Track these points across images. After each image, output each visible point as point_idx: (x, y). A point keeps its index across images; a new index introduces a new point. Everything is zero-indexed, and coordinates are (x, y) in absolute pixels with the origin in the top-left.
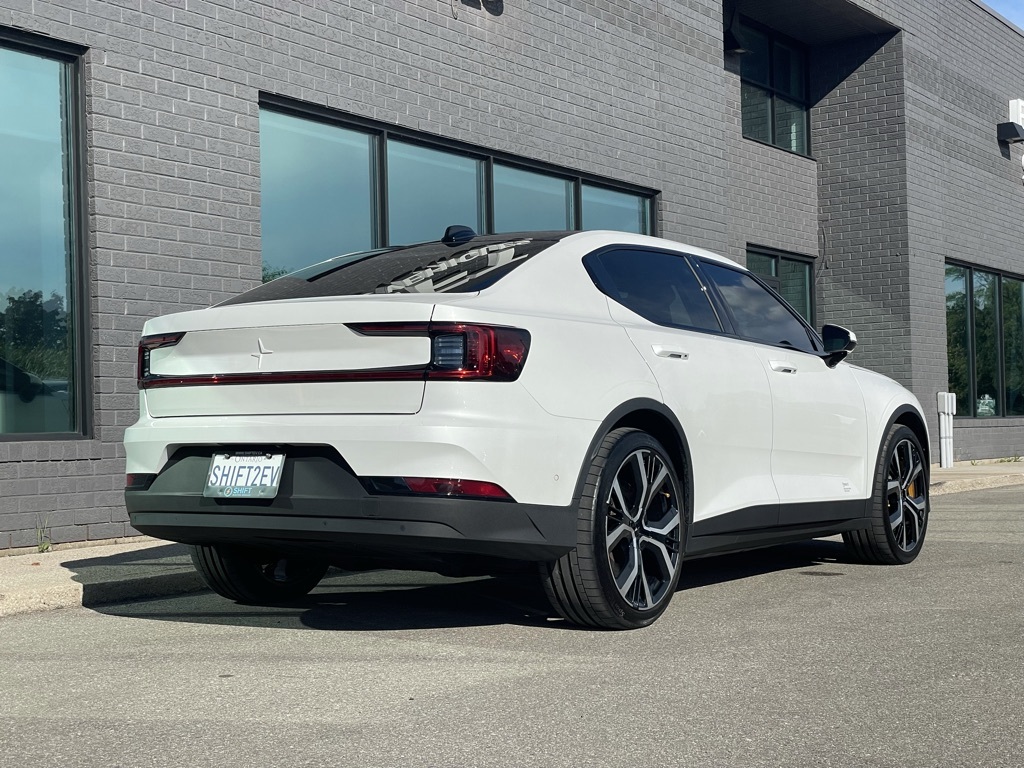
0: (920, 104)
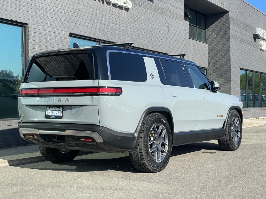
0: (234, 30)
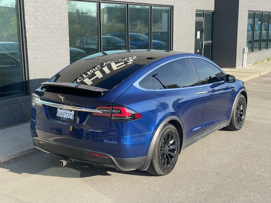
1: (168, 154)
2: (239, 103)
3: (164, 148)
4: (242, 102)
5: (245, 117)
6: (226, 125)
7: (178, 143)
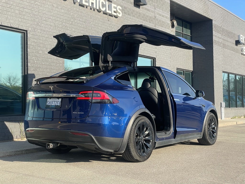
0: (217, 36)
1: (144, 143)
2: (210, 120)
3: (140, 136)
4: (213, 120)
5: (217, 134)
6: (199, 137)
7: (153, 136)
